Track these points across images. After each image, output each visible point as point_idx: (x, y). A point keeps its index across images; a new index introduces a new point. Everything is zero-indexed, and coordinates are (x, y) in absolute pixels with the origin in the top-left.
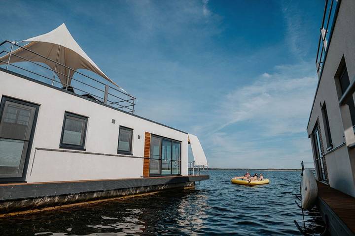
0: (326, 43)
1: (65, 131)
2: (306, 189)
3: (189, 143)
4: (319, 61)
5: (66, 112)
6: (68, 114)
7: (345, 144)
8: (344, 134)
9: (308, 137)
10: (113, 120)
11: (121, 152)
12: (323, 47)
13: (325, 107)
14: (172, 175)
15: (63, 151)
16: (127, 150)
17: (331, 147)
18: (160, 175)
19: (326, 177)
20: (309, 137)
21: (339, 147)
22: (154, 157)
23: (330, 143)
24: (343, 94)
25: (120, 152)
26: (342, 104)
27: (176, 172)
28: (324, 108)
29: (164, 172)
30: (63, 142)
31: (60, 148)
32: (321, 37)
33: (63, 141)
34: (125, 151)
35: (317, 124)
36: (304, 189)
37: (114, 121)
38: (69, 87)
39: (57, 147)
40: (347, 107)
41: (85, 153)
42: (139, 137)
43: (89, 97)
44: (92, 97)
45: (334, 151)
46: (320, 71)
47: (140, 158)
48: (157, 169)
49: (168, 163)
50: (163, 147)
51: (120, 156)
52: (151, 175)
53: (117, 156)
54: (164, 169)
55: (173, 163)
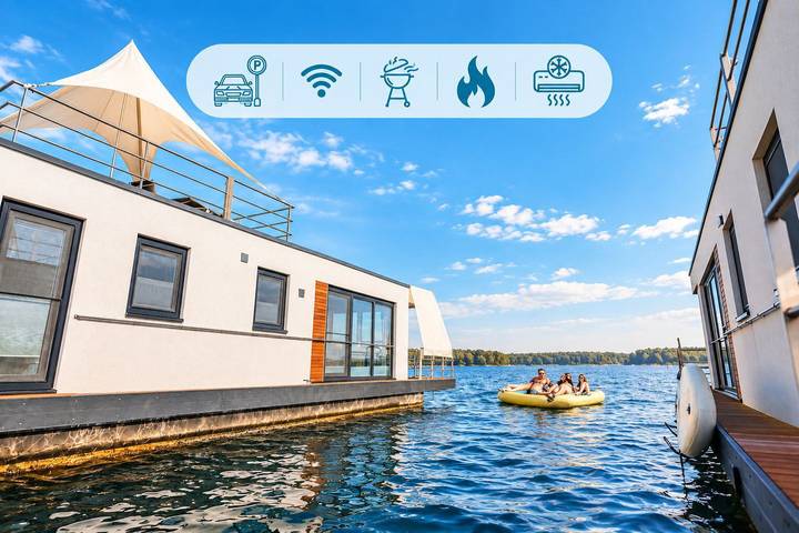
0: (733, 86)
1: (138, 278)
2: (689, 410)
3: (412, 306)
4: (716, 125)
5: (139, 236)
6: (145, 241)
7: (777, 307)
8: (775, 284)
9: (691, 293)
10: (242, 254)
11: (260, 327)
12: (727, 96)
13: (732, 225)
14: (372, 377)
15: (135, 324)
16: (275, 322)
17: (745, 314)
18: (347, 378)
19: (735, 383)
20: (695, 292)
21: (764, 315)
22: (335, 338)
23: (743, 306)
24: (772, 198)
25: (258, 326)
26: (771, 218)
27: (381, 371)
28: (729, 227)
29: (358, 372)
30: (134, 304)
31: (127, 316)
32: (722, 72)
33: (134, 300)
34: (271, 325)
35: (713, 262)
36: (683, 409)
37: (244, 259)
38: (146, 182)
39: (121, 314)
40: (781, 225)
41: (181, 328)
42: (302, 293)
43: (190, 204)
44: (198, 206)
45: (751, 322)
46: (719, 145)
47: (304, 339)
48: (341, 363)
49: (365, 350)
50: (355, 315)
51: (257, 335)
52: (328, 379)
53: (253, 335)
54: (356, 364)
55: (376, 350)
